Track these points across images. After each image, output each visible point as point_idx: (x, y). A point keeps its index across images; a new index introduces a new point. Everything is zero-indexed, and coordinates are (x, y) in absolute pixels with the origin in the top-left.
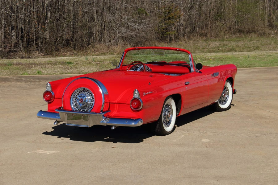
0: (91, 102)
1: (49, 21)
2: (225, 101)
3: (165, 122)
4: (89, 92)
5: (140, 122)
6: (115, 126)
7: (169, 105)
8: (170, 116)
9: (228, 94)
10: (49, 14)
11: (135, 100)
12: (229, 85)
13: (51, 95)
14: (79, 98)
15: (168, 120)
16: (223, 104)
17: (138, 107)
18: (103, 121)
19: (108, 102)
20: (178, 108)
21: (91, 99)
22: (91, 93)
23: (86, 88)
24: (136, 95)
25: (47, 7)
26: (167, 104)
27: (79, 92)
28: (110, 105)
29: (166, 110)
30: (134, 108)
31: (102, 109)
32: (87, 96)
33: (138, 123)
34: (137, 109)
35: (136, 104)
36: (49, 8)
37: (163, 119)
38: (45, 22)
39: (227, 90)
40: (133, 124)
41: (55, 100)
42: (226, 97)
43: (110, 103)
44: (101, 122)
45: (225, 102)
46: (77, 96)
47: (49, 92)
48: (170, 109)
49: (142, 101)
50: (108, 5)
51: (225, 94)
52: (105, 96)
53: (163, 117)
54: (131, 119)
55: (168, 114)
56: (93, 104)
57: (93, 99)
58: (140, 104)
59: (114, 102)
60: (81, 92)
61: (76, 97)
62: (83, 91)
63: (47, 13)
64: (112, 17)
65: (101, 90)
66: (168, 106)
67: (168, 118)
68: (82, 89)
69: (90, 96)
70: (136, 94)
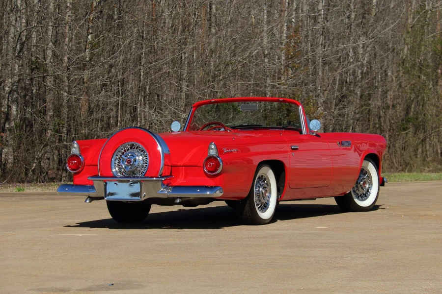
0: (144, 164)
1: (13, 124)
2: (365, 194)
3: (258, 205)
4: (140, 150)
5: (218, 192)
6: (180, 198)
7: (265, 179)
8: (267, 194)
9: (371, 184)
10: (14, 108)
11: (212, 158)
12: (371, 168)
13: (79, 161)
14: (125, 158)
15: (264, 201)
16: (362, 200)
17: (216, 170)
18: (162, 191)
19: (170, 164)
20: (281, 187)
21: (143, 160)
22: (143, 151)
23: (135, 143)
24: (213, 152)
25: (10, 93)
26: (262, 176)
27: (125, 151)
28: (172, 169)
29: (260, 184)
30: (209, 171)
31: (160, 173)
32: (137, 156)
33: (216, 192)
34: (213, 173)
35: (213, 165)
36: (13, 95)
37: (255, 198)
38: (5, 126)
39: (370, 177)
40: (208, 193)
41: (85, 168)
42: (367, 187)
43: (172, 166)
44: (158, 192)
45: (366, 196)
46: (121, 156)
47: (76, 156)
48: (267, 184)
49: (222, 161)
50: (147, 90)
51: (365, 183)
52: (166, 156)
53: (256, 194)
54: (204, 186)
55: (264, 191)
56: (147, 167)
57: (147, 159)
58: (218, 165)
59: (179, 164)
60: (128, 150)
61: (120, 158)
62: (131, 148)
63: (9, 106)
64: (156, 116)
65: (159, 148)
66: (263, 179)
67: (264, 198)
68: (129, 145)
69: (141, 155)
70: (212, 149)
